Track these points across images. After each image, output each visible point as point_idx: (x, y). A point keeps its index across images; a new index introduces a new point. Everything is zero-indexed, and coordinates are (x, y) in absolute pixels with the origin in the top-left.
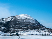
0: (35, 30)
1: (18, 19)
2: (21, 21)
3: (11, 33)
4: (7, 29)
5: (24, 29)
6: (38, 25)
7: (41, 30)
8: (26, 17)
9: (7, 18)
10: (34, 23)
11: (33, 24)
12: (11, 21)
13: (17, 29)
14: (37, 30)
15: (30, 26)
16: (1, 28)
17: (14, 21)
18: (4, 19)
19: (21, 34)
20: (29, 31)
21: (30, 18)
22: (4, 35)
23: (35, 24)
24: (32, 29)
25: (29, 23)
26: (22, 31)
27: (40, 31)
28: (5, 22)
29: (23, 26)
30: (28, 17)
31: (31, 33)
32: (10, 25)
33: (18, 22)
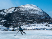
0: (42, 23)
1: (22, 10)
2: (25, 12)
3: (14, 27)
4: (9, 22)
5: (30, 22)
6: (46, 18)
7: (50, 23)
8: (32, 7)
9: (9, 9)
10: (42, 15)
11: (40, 16)
12: (13, 13)
13: (20, 23)
14: (46, 24)
15: (36, 19)
16: (1, 21)
17: (17, 12)
18: (5, 11)
19: (26, 28)
20: (36, 25)
21: (37, 9)
22: (5, 30)
23: (43, 17)
24: (39, 23)
25: (36, 15)
26: (27, 25)
27: (49, 25)
28: (6, 14)
29: (28, 19)
30: (35, 8)
31: (38, 28)
32: (12, 18)
33: (23, 14)
